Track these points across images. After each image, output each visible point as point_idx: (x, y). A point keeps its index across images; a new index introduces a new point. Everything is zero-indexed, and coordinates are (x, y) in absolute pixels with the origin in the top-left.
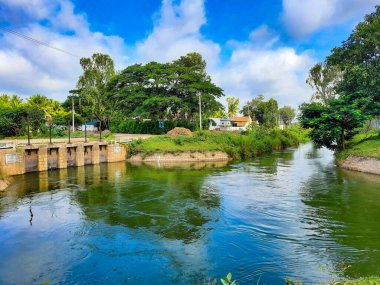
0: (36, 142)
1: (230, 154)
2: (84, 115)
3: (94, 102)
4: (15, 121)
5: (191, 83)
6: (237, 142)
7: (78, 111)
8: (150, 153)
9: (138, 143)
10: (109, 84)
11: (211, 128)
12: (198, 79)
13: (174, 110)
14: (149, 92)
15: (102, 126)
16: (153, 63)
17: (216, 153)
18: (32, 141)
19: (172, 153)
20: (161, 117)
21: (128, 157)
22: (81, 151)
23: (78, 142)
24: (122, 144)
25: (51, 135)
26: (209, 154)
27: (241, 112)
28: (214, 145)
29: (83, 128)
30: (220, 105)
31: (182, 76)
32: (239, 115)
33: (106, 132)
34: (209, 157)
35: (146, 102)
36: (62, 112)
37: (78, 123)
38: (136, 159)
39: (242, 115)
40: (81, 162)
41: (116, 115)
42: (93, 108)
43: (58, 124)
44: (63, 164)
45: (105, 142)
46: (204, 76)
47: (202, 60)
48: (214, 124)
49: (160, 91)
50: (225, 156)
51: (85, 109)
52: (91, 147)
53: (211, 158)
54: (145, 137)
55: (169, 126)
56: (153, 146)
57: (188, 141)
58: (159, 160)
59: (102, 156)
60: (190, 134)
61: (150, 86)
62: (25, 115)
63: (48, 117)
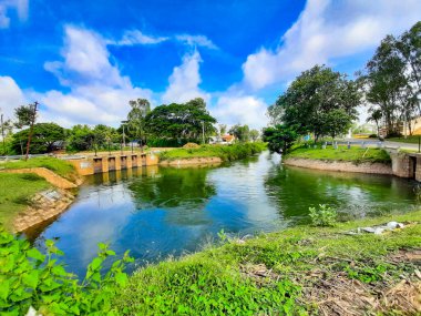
0: (100, 154)
1: (222, 158)
2: (131, 136)
3: (138, 128)
4: (86, 141)
5: (197, 115)
6: (226, 151)
7: (127, 134)
8: (173, 159)
9: (165, 153)
10: (146, 117)
11: (211, 142)
12: (201, 113)
13: (187, 132)
14: (171, 121)
15: (143, 143)
16: (174, 104)
17: (213, 158)
18: (98, 153)
19: (187, 159)
20: (179, 137)
21: (159, 162)
22: (129, 159)
23: (128, 153)
25: (110, 150)
26: (209, 159)
27: (228, 133)
28: (213, 153)
29: (130, 144)
30: (215, 129)
31: (192, 111)
32: (226, 134)
33: (145, 146)
34: (210, 161)
35: (170, 127)
36: (117, 135)
37: (127, 141)
38: (164, 163)
40: (129, 166)
41: (150, 136)
42: (137, 132)
43: (114, 142)
44: (118, 167)
45: (144, 153)
46: (205, 111)
47: (204, 102)
48: (212, 140)
49: (179, 121)
50: (219, 160)
51: (132, 132)
52: (136, 156)
54: (169, 149)
55: (184, 142)
56: (174, 155)
57: (196, 151)
58: (178, 163)
59: (143, 161)
60: (197, 147)
61: (172, 118)
62: (93, 137)
63: (108, 138)
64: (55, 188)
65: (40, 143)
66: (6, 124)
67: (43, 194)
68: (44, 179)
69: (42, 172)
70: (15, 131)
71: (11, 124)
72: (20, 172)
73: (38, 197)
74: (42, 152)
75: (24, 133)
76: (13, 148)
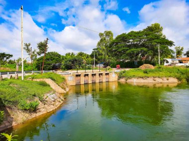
0: (81, 72)
1: (179, 79)
2: (99, 60)
4: (72, 63)
5: (154, 39)
6: (184, 72)
7: (96, 58)
8: (130, 78)
9: (124, 72)
10: (110, 45)
11: (165, 64)
12: (158, 37)
13: (143, 55)
14: (129, 46)
15: (106, 65)
16: (132, 32)
17: (169, 78)
18: (79, 71)
19: (142, 78)
20: (136, 59)
21: (119, 80)
22: (97, 75)
23: (96, 71)
24: (116, 73)
25: (86, 69)
26: (165, 79)
27: (185, 55)
28: (169, 74)
29: (98, 66)
30: (172, 51)
31: (148, 36)
32: (183, 57)
33: (108, 67)
34: (165, 81)
35: (128, 52)
36: (90, 59)
37: (96, 63)
38: (123, 80)
39: (186, 56)
40: (97, 81)
41: (113, 60)
42: (103, 56)
43: (88, 64)
44: (90, 82)
45: (108, 72)
46: (161, 35)
47: (160, 27)
48: (167, 62)
49: (136, 46)
50: (176, 80)
51: (99, 57)
52: (102, 74)
53: (167, 81)
54: (127, 70)
55: (140, 64)
56: (132, 74)
57: (152, 71)
58: (135, 81)
59: (106, 78)
60: (152, 67)
61: (130, 43)
62: (76, 60)
63: (84, 61)
64: (55, 92)
65: (49, 64)
66: (33, 53)
67: (48, 95)
68: (49, 86)
69: (49, 81)
70: (38, 57)
71: (36, 53)
72: (38, 80)
73: (46, 97)
74: (49, 70)
75: (41, 58)
76: (37, 67)
